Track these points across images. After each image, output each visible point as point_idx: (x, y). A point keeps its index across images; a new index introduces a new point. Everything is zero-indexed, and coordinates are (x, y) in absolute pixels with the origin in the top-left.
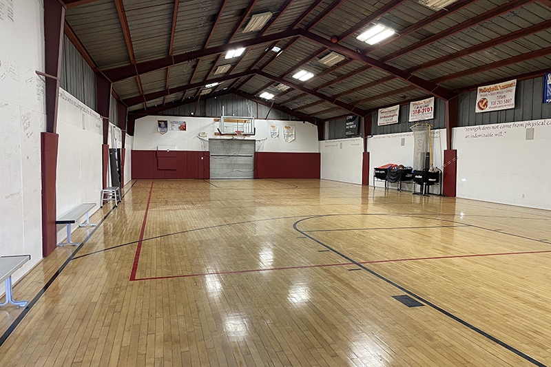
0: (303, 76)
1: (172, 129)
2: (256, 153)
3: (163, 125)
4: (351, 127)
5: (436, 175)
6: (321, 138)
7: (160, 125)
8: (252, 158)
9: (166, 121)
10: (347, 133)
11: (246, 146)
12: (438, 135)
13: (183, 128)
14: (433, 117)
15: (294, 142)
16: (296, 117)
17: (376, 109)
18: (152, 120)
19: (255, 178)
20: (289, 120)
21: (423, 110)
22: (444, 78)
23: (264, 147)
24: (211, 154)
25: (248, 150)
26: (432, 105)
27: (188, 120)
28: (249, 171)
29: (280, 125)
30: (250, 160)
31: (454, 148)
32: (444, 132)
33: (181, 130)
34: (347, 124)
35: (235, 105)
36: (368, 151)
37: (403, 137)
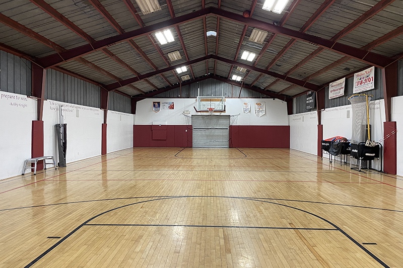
0: (248, 56)
1: (164, 108)
2: (231, 127)
3: (157, 105)
4: (310, 101)
5: (376, 149)
6: (290, 112)
7: (154, 106)
8: (228, 130)
9: (159, 102)
10: (308, 107)
11: (222, 121)
12: (378, 106)
13: (172, 107)
14: (373, 88)
15: (265, 117)
16: (266, 95)
17: (328, 84)
18: (149, 102)
19: (230, 147)
20: (260, 98)
21: (365, 80)
22: (374, 43)
23: (238, 122)
24: (194, 127)
25: (224, 124)
26: (372, 75)
27: (176, 101)
28: (226, 141)
29: (252, 102)
30: (226, 133)
31: (394, 119)
32: (382, 102)
33: (170, 108)
34: (307, 99)
35: (213, 87)
36: (321, 124)
37: (348, 110)
